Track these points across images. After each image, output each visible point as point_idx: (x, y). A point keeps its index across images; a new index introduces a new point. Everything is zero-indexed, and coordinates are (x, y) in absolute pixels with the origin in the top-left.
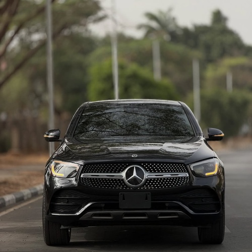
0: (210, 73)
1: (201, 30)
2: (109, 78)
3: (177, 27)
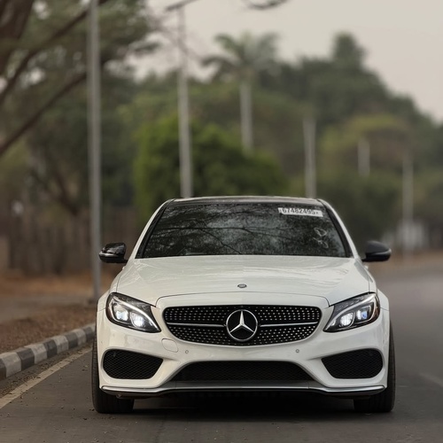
0: (332, 142)
1: (312, 68)
2: (170, 150)
3: (272, 62)
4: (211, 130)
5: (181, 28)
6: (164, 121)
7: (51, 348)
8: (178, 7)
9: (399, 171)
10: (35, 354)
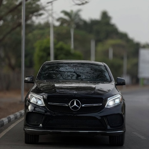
0: (100, 48)
1: (94, 23)
2: (47, 50)
3: (81, 20)
4: (60, 44)
5: (52, 10)
6: (45, 41)
7: (9, 119)
8: (51, 2)
9: (122, 58)
10: (4, 122)
